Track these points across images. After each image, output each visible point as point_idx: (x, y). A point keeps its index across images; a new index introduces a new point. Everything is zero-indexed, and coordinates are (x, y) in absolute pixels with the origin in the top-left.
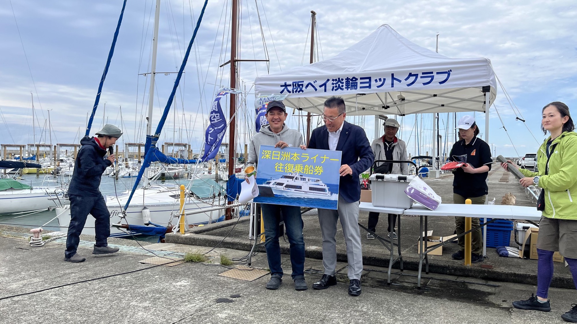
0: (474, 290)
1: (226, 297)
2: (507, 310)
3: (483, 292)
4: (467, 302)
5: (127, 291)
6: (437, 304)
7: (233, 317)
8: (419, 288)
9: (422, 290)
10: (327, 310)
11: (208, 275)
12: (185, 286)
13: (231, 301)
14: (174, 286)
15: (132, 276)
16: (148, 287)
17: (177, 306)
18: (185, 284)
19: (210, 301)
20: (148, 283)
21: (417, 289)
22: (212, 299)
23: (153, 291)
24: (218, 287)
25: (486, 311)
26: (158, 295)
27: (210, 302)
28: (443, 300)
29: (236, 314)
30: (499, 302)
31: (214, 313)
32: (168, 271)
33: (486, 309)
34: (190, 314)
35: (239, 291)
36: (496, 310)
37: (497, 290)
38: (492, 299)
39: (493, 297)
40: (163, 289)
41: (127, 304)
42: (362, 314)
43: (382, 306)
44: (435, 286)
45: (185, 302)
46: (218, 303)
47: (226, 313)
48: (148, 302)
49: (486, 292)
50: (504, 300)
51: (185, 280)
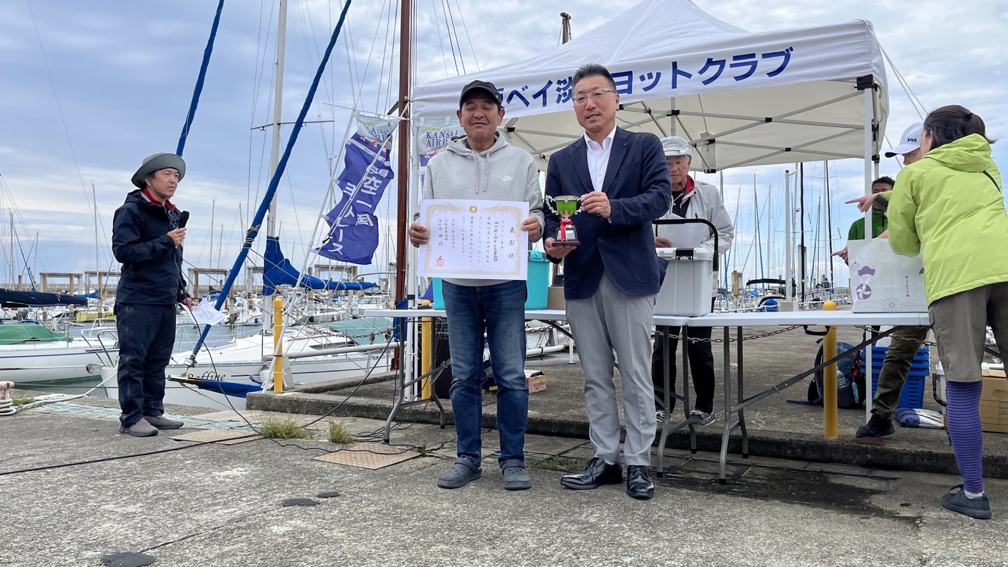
0: (841, 485)
1: (308, 496)
2: (910, 523)
3: (860, 488)
4: (820, 507)
5: (112, 485)
6: (755, 509)
7: (301, 533)
8: (722, 482)
9: (727, 486)
10: (511, 519)
11: (293, 459)
12: (234, 478)
13: (314, 504)
14: (214, 477)
15: (141, 460)
16: (159, 478)
17: (196, 511)
18: (239, 473)
19: (271, 503)
20: (164, 473)
21: (717, 484)
22: (277, 500)
23: (163, 486)
24: (301, 479)
25: (862, 523)
26: (167, 493)
27: (271, 505)
28: (770, 502)
29: (310, 527)
30: (892, 506)
31: (265, 525)
32: (218, 451)
33: (863, 521)
34: (212, 527)
35: (341, 487)
36: (885, 522)
37: (891, 485)
38: (877, 501)
39: (881, 497)
40: (186, 483)
41: (93, 508)
42: (584, 529)
43: (633, 514)
44: (759, 479)
45: (215, 505)
46: (285, 506)
47: (290, 525)
48: (139, 504)
49: (867, 489)
50: (904, 502)
51: (243, 467)
